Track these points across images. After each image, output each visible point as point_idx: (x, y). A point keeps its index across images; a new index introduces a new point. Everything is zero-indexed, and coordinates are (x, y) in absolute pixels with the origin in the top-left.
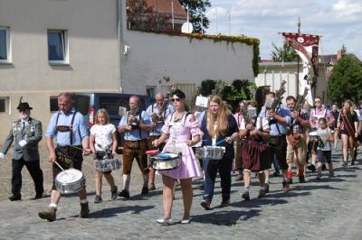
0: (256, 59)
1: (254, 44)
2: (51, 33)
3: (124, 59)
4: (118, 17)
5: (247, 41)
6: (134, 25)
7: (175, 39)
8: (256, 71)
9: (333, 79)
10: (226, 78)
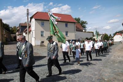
0: (93, 35)
1: (93, 33)
2: (66, 32)
3: (75, 35)
4: (75, 30)
5: (92, 32)
6: (77, 31)
7: (82, 32)
8: (93, 36)
9: (104, 37)
10: (89, 37)
